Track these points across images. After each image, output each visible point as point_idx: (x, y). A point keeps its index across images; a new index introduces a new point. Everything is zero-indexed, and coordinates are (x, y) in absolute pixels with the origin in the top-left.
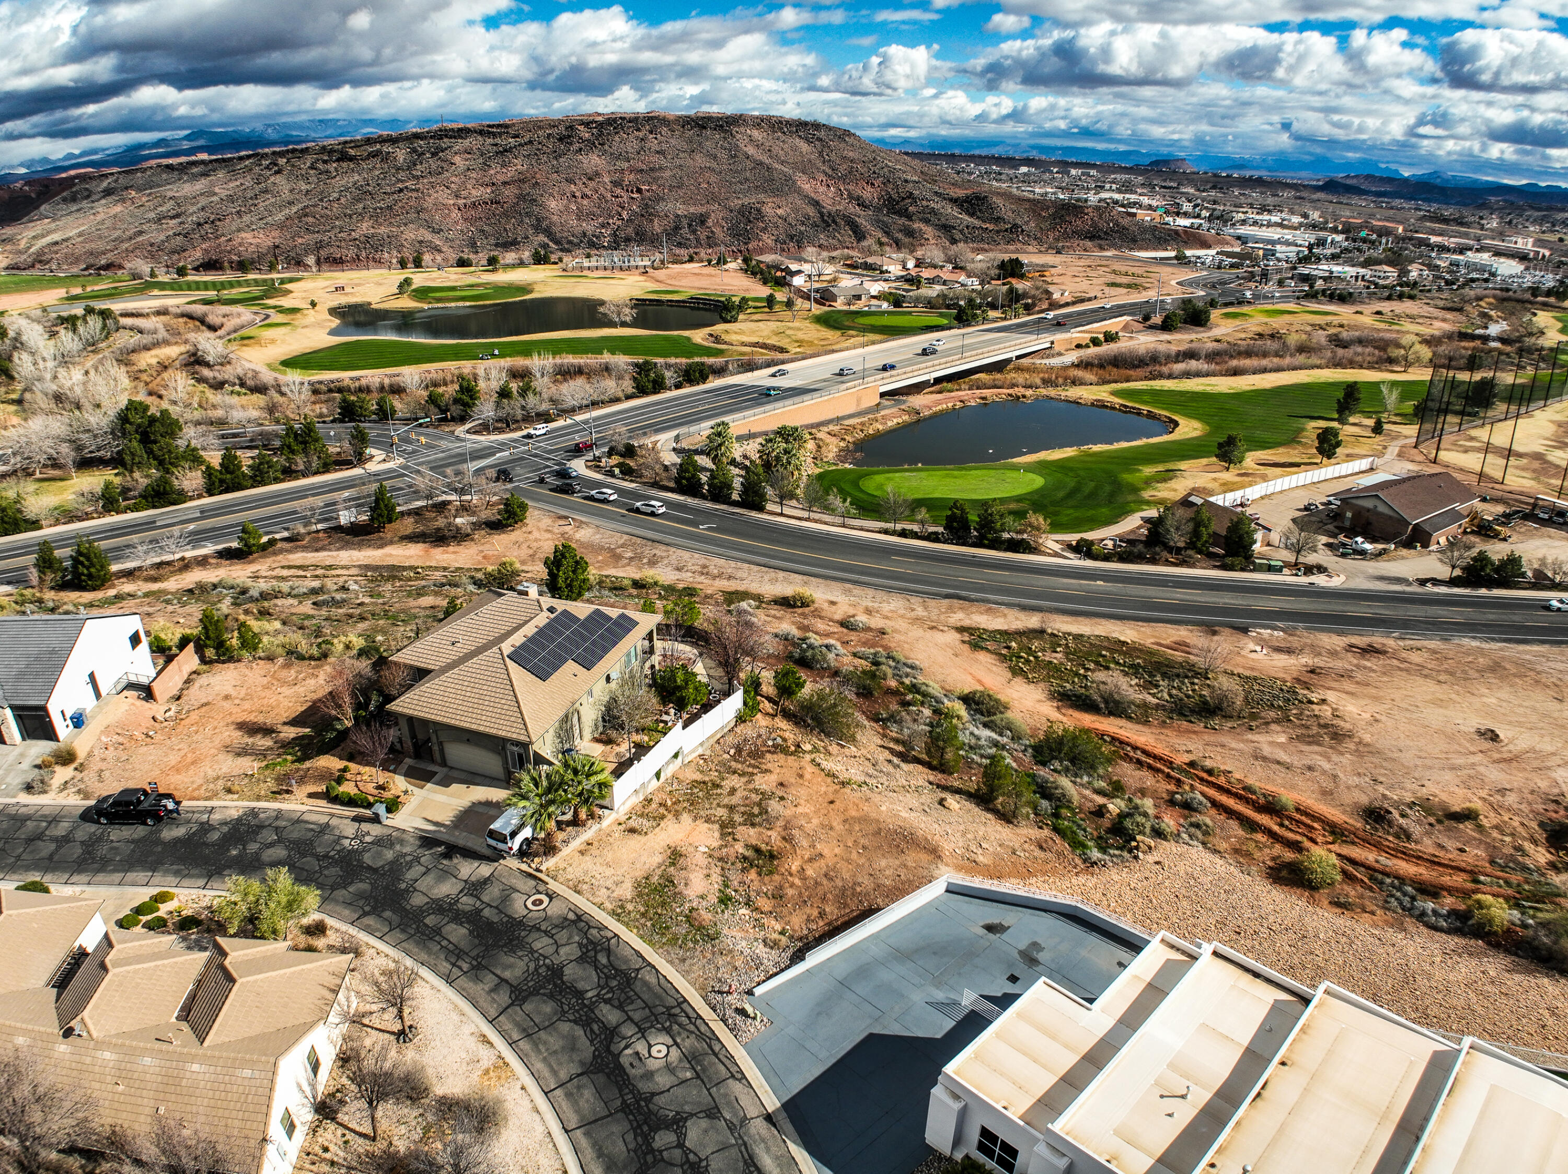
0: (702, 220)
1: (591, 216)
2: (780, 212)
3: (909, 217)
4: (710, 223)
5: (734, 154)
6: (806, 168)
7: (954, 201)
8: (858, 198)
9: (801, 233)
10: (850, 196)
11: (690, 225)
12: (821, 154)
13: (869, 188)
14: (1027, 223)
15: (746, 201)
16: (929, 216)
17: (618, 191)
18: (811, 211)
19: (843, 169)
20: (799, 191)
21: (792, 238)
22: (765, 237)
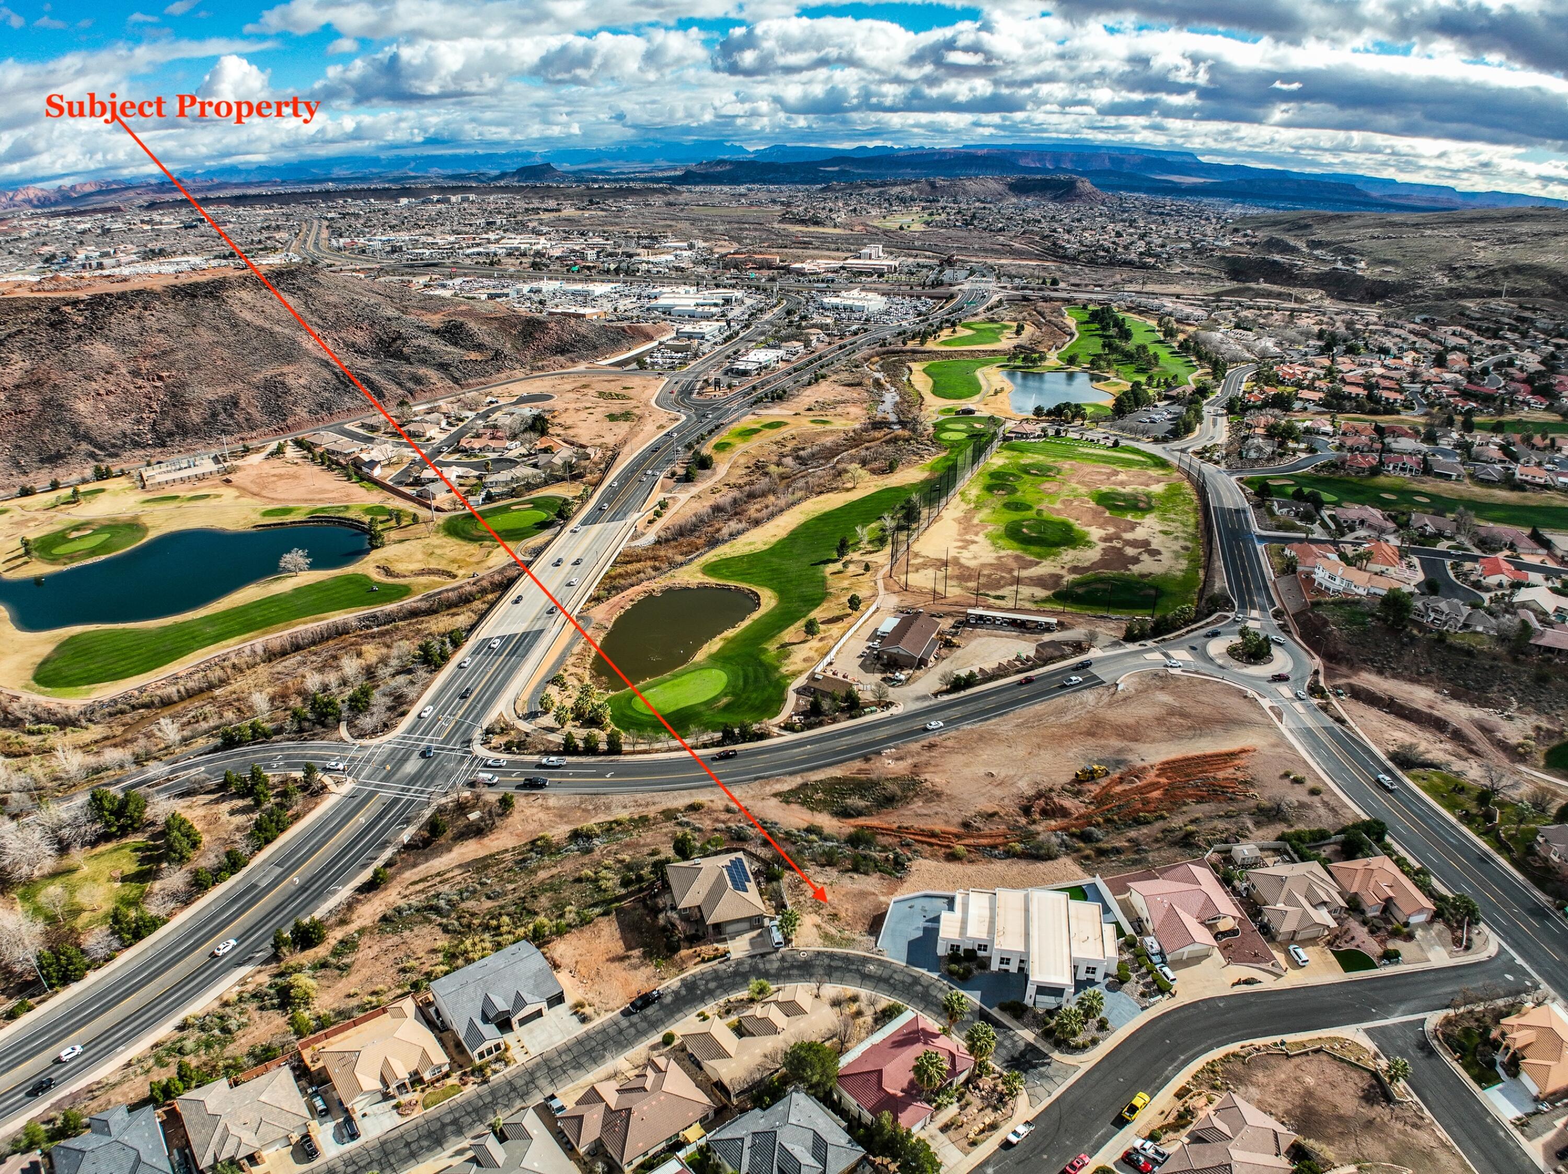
0: (234, 402)
1: (122, 413)
2: (301, 381)
3: (408, 360)
4: (242, 404)
5: (234, 323)
6: (301, 325)
7: (436, 332)
8: (353, 345)
9: (327, 399)
10: (347, 345)
11: (225, 410)
12: (307, 304)
13: (359, 333)
14: (504, 345)
15: (266, 374)
16: (425, 357)
18: (326, 374)
19: (331, 317)
20: (307, 354)
21: (321, 406)
22: (298, 410)
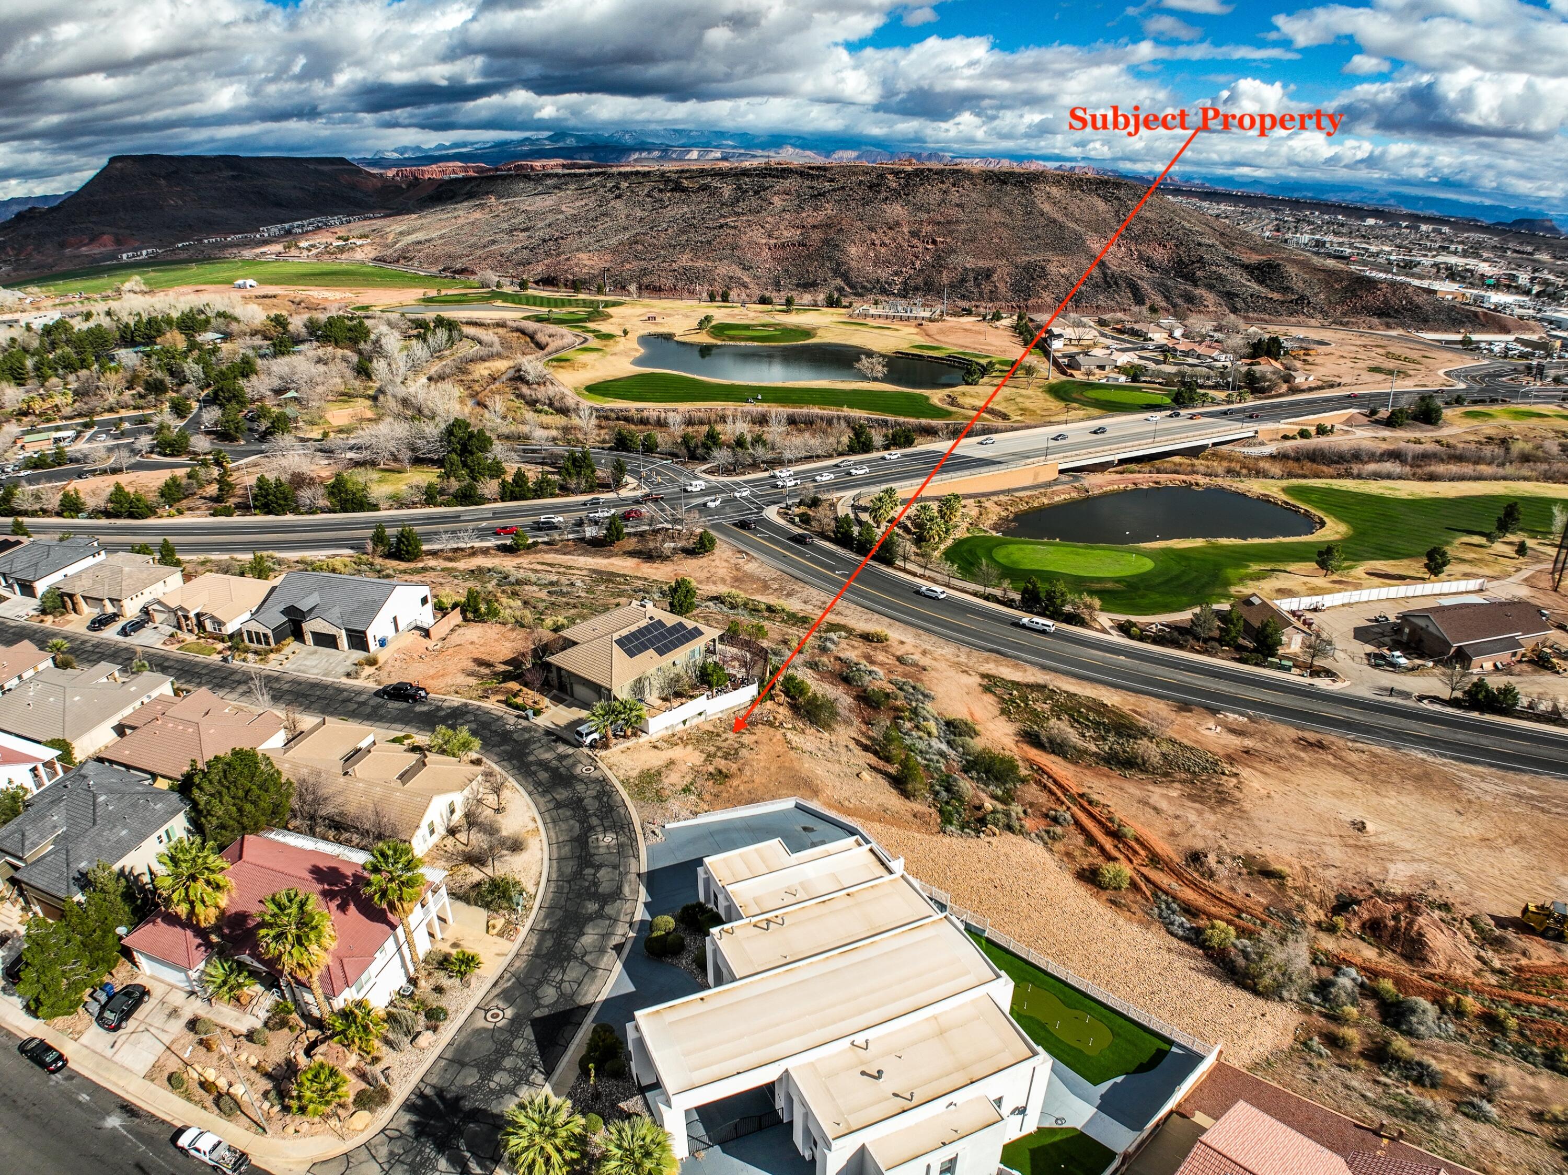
0: (988, 274)
1: (887, 264)
2: (1063, 271)
3: (1194, 282)
4: (995, 277)
5: (1030, 211)
6: (1098, 227)
7: (1245, 267)
8: (1147, 260)
9: (1081, 292)
10: (1141, 257)
11: (976, 279)
12: (1117, 213)
13: (1161, 250)
14: (1317, 294)
15: (1033, 258)
16: (1215, 283)
17: (915, 241)
18: (1096, 272)
19: (1137, 229)
20: (1087, 250)
21: (1071, 297)
22: (1045, 294)
